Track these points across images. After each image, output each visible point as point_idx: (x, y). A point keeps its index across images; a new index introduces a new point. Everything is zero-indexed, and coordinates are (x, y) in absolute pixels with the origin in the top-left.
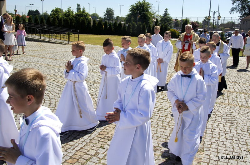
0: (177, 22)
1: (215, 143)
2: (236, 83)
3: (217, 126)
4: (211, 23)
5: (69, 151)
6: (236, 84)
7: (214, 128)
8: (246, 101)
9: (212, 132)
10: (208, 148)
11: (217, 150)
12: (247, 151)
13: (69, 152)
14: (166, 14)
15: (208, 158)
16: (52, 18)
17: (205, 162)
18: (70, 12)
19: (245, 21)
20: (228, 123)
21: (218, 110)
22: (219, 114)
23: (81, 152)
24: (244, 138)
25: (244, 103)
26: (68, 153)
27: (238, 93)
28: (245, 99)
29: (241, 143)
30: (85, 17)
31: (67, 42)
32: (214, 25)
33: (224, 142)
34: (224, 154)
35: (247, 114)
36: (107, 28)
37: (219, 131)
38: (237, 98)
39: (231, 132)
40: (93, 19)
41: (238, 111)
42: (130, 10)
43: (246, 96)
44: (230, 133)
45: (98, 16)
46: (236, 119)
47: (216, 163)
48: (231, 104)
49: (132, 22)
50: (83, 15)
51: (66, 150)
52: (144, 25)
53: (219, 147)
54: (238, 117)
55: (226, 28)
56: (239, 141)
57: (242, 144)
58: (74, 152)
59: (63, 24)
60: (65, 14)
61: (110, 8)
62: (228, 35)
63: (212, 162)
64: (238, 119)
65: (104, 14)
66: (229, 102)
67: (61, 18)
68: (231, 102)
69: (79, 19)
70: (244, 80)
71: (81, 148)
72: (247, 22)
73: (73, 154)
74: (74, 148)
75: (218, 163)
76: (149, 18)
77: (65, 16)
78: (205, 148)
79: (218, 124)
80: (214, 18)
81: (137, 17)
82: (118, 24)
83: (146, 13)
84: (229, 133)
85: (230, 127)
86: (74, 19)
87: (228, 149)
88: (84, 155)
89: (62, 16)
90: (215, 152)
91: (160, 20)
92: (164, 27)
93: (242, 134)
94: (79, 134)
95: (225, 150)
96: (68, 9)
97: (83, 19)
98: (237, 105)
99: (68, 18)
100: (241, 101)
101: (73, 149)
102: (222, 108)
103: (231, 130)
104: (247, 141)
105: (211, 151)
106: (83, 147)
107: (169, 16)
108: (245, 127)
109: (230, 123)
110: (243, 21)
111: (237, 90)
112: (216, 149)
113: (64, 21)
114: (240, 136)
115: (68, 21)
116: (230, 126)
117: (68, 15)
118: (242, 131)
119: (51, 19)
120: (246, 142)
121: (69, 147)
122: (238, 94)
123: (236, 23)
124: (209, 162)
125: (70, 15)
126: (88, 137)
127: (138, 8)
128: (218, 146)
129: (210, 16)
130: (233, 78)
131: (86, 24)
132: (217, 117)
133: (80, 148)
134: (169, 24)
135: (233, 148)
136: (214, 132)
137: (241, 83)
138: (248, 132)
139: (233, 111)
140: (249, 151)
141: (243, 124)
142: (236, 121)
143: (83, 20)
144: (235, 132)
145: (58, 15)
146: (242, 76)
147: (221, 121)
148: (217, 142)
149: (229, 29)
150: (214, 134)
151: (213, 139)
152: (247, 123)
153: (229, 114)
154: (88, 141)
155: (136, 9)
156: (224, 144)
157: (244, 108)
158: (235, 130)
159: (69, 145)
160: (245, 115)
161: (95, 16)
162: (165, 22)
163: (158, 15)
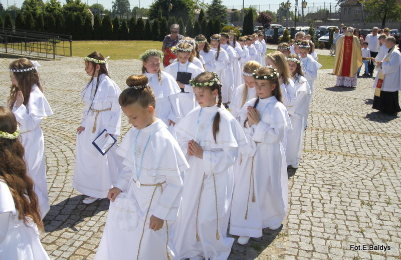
0: (236, 13)
1: (306, 220)
2: (337, 114)
3: (308, 192)
4: (292, 13)
5: (64, 248)
6: (336, 116)
7: (304, 195)
8: (354, 144)
9: (301, 201)
10: (295, 230)
11: (311, 232)
12: (358, 232)
13: (64, 251)
15: (296, 248)
16: (24, 15)
17: (290, 255)
18: (54, 3)
19: (348, 8)
20: (327, 185)
21: (309, 164)
22: (311, 171)
23: (85, 249)
24: (354, 209)
25: (352, 148)
26: (62, 252)
27: (340, 131)
28: (352, 142)
29: (349, 218)
30: (81, 12)
31: (52, 56)
32: (297, 15)
33: (320, 218)
34: (322, 238)
35: (356, 168)
36: (119, 28)
37: (313, 200)
38: (339, 140)
39: (331, 200)
40: (94, 13)
41: (342, 163)
43: (354, 136)
44: (330, 203)
45: (103, 8)
46: (340, 177)
47: (309, 255)
48: (330, 152)
49: (160, 17)
50: (76, 8)
51: (60, 247)
53: (313, 227)
54: (342, 174)
55: (316, 20)
56: (345, 215)
57: (350, 220)
58: (72, 249)
59: (43, 24)
60: (47, 8)
62: (319, 33)
63: (302, 253)
64: (342, 178)
65: (113, 4)
66: (326, 149)
67: (40, 14)
68: (330, 148)
69: (71, 15)
70: (350, 109)
71: (85, 242)
72: (349, 9)
73: (72, 253)
74: (73, 244)
75: (312, 254)
76: (189, 9)
77: (47, 11)
78: (289, 230)
79: (310, 188)
80: (296, 4)
81: (168, 8)
82: (136, 22)
84: (328, 202)
85: (329, 192)
86: (62, 15)
87: (328, 230)
88: (90, 254)
89: (42, 11)
90: (307, 236)
91: (207, 12)
92: (213, 23)
93: (350, 203)
94: (79, 217)
95: (323, 231)
97: (78, 14)
98: (339, 153)
99: (51, 14)
100: (346, 145)
101: (71, 245)
102: (316, 159)
103: (331, 197)
104: (358, 214)
105: (300, 235)
106: (88, 239)
107: (222, 5)
108: (354, 190)
109: (330, 185)
110: (343, 8)
111: (338, 128)
112: (309, 231)
113: (44, 19)
114: (347, 206)
115: (51, 19)
116: (329, 190)
117: (51, 9)
118: (349, 197)
119: (23, 17)
120: (357, 217)
121: (65, 241)
122: (341, 133)
123: (333, 11)
124: (298, 254)
125: (55, 9)
126: (94, 223)
128: (312, 225)
129: (290, 2)
130: (332, 107)
131: (84, 22)
132: (307, 175)
133: (82, 242)
134: (223, 17)
135: (336, 228)
136: (303, 202)
137: (345, 114)
138: (359, 199)
139: (334, 163)
140: (361, 232)
141: (351, 186)
142: (339, 182)
143: (78, 18)
144: (338, 199)
145: (35, 10)
146: (346, 103)
147: (314, 182)
148: (309, 218)
149: (322, 21)
150: (304, 205)
151: (302, 213)
152: (358, 183)
153: (326, 169)
154: (96, 230)
156: (320, 222)
157: (351, 157)
158: (338, 196)
159: (64, 238)
160: (353, 170)
161: (97, 9)
162: (215, 15)
163: (203, 3)
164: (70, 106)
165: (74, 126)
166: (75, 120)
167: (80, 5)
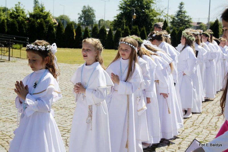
14: (180, 11)
18: (18, 10)
30: (44, 19)
31: (7, 58)
42: (121, 8)
49: (123, 27)
50: (40, 15)
52: (143, 30)
59: (6, 30)
60: (11, 14)
61: (88, 7)
65: (79, 16)
67: (3, 20)
76: (153, 20)
77: (11, 17)
81: (131, 18)
83: (147, 11)
86: (26, 22)
89: (6, 17)
91: (171, 22)
92: (177, 32)
96: (16, 5)
97: (41, 21)
99: (15, 20)
107: (186, 15)
113: (7, 25)
115: (15, 25)
117: (15, 15)
125: (19, 16)
127: (133, 4)
131: (46, 29)
143: (41, 24)
155: (130, 6)
161: (63, 20)
162: (179, 25)
163: (167, 15)
164: (10, 104)
165: (8, 124)
166: (11, 118)
167: (44, 13)
